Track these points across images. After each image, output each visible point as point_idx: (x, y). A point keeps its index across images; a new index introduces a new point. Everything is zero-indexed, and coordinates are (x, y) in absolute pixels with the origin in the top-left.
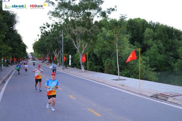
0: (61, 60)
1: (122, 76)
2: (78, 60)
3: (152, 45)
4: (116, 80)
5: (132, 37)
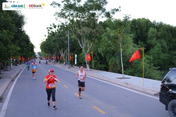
0: (67, 59)
1: (126, 74)
2: (84, 59)
3: (156, 44)
4: (120, 78)
5: (136, 37)
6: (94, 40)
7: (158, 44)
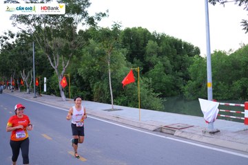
0: (32, 84)
1: (117, 104)
2: (57, 84)
3: (156, 63)
4: (109, 110)
5: (131, 53)
6: (72, 57)
7: (159, 62)
